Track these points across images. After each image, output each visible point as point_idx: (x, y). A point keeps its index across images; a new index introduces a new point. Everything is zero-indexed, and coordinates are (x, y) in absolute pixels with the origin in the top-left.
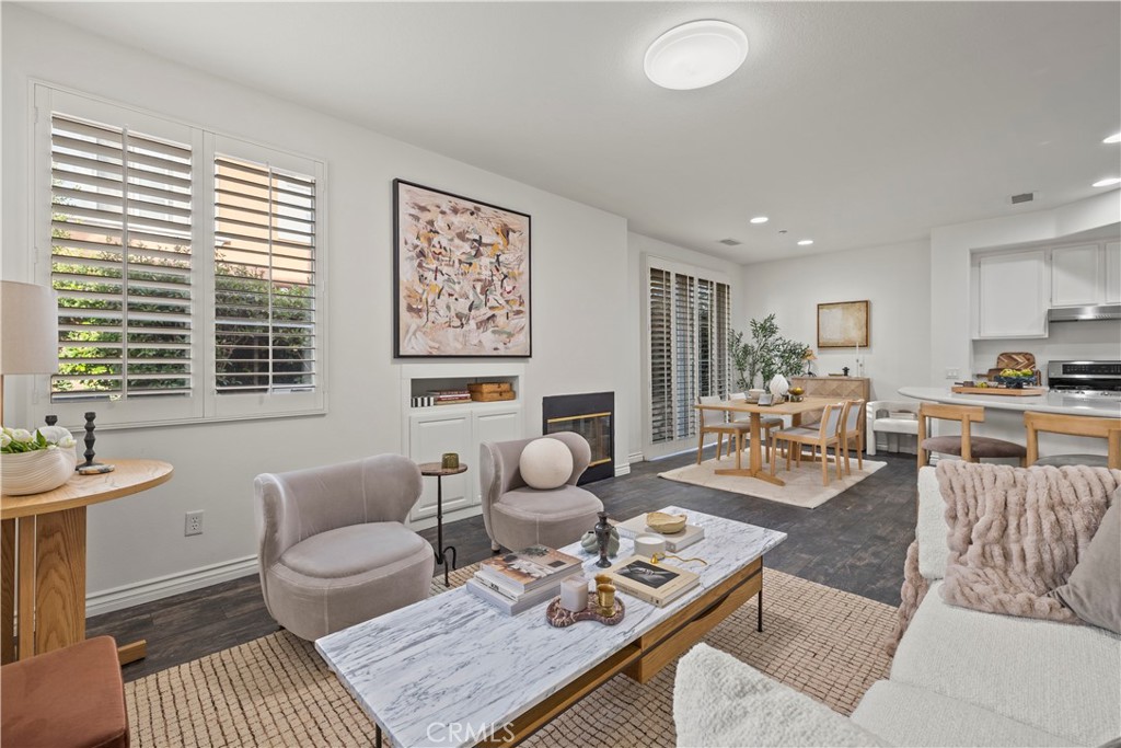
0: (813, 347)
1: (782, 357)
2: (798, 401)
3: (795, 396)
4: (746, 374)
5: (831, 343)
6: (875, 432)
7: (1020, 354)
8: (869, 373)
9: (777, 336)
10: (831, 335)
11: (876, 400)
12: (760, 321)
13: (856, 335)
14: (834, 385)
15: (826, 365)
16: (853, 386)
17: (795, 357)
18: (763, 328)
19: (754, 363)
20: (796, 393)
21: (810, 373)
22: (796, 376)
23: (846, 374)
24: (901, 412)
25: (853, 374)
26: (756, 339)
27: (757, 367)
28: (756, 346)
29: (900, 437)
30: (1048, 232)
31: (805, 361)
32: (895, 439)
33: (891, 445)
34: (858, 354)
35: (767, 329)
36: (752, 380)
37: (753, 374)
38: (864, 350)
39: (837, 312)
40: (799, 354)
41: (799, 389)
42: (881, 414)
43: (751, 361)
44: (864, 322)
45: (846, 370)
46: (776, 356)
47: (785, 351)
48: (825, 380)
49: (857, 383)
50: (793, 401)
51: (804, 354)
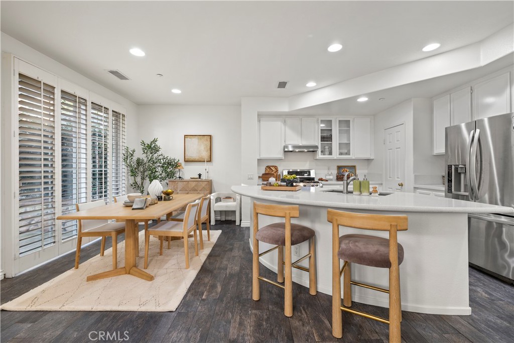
0: (182, 161)
1: (163, 167)
2: (169, 200)
3: (166, 196)
4: (139, 179)
5: (192, 159)
6: (215, 211)
7: (273, 166)
8: (212, 176)
9: (159, 153)
10: (192, 154)
11: (215, 192)
12: (148, 142)
13: (205, 155)
14: (193, 184)
15: (189, 172)
16: (204, 184)
17: (170, 168)
18: (149, 147)
19: (144, 171)
20: (168, 194)
21: (180, 177)
22: (171, 179)
23: (200, 178)
24: (226, 198)
25: (203, 177)
26: (145, 155)
27: (146, 174)
28: (145, 159)
29: (226, 213)
30: (285, 108)
31: (177, 170)
32: (224, 213)
33: (222, 217)
34: (206, 166)
35: (152, 148)
36: (142, 183)
37: (143, 179)
38: (209, 163)
39: (195, 140)
40: (173, 165)
41: (170, 191)
42: (218, 200)
43: (142, 170)
44: (209, 147)
45: (200, 175)
46: (159, 166)
47: (164, 163)
48: (188, 181)
49: (206, 183)
50: (165, 200)
51: (176, 165)
